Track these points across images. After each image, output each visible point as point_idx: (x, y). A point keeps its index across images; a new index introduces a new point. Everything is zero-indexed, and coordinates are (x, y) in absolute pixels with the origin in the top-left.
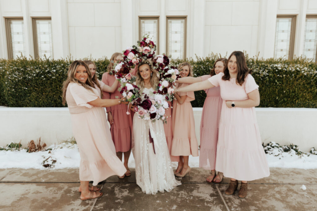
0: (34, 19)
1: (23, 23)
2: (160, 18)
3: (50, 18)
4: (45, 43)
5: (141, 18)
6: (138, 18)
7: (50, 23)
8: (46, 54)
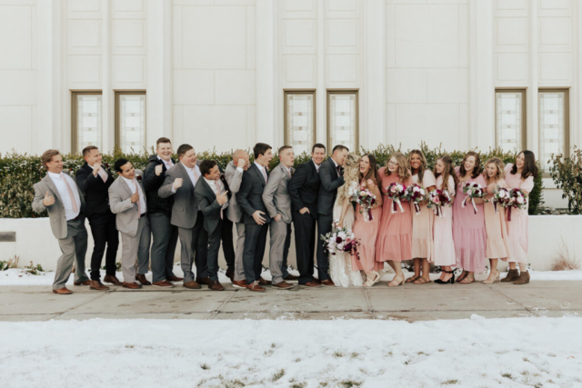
0: (118, 93)
1: (100, 100)
2: (317, 92)
3: (144, 92)
4: (133, 129)
5: (287, 92)
6: (282, 93)
7: (141, 99)
8: (133, 147)
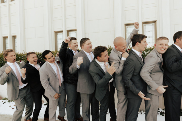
0: (68, 31)
1: (63, 34)
3: (75, 30)
5: (126, 25)
6: (124, 25)
